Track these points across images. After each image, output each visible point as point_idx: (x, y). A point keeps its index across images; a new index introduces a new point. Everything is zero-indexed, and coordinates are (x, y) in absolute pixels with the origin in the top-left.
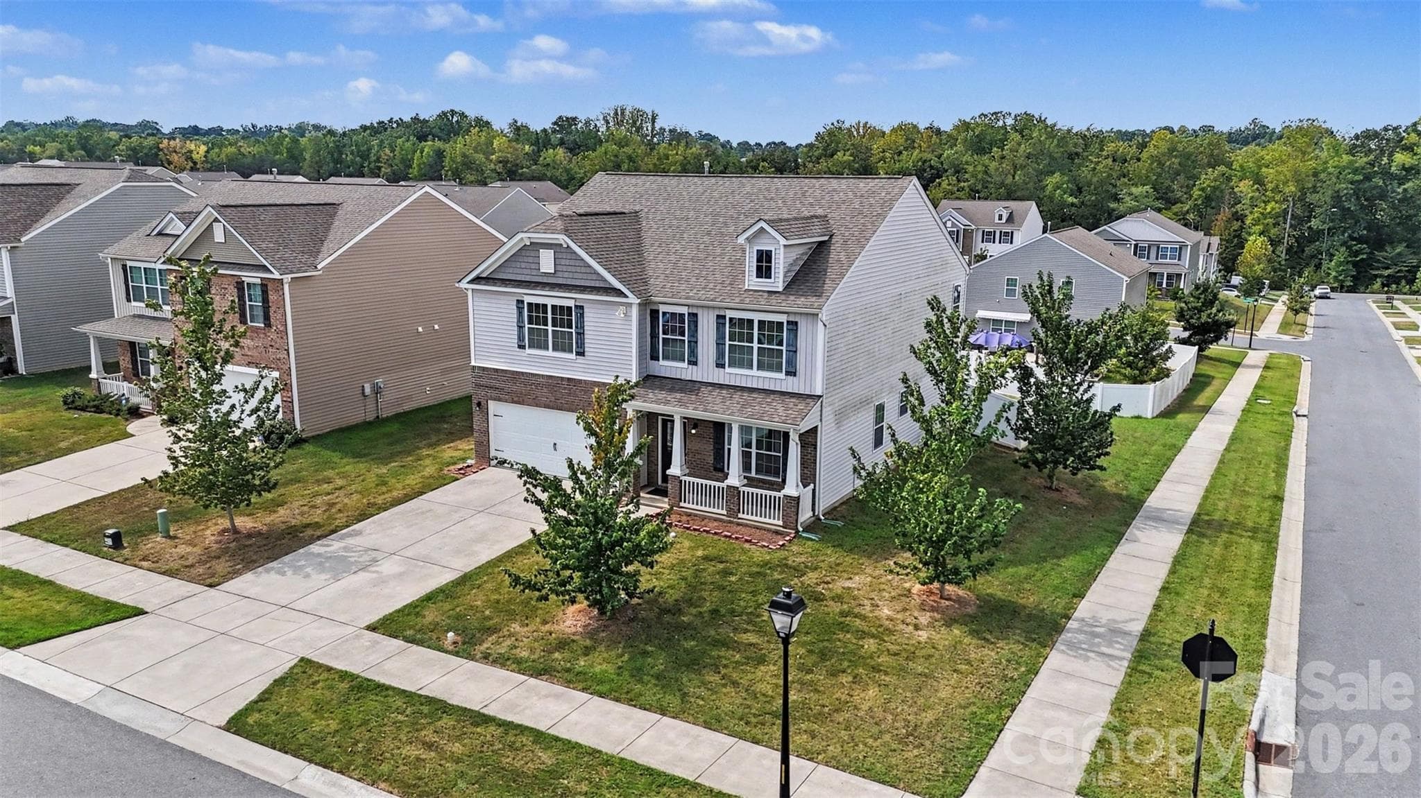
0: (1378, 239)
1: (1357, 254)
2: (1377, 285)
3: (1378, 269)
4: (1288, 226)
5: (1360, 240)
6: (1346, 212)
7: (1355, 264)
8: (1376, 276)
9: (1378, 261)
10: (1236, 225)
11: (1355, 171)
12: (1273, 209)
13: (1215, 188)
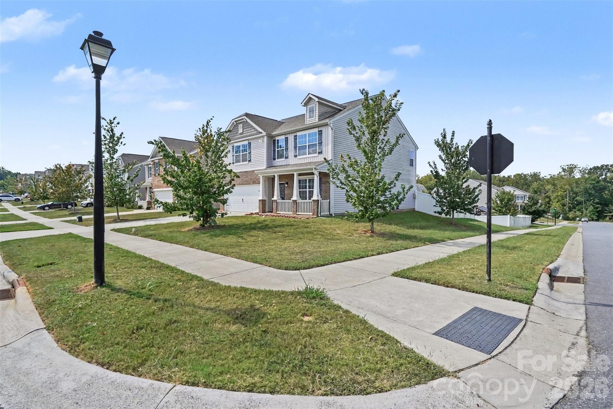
0: (605, 203)
1: (597, 208)
2: (608, 218)
3: (607, 213)
4: (568, 200)
5: (597, 203)
6: (590, 195)
7: (597, 212)
8: (607, 216)
9: (607, 211)
10: (547, 200)
11: (592, 180)
12: (561, 194)
13: (538, 188)
